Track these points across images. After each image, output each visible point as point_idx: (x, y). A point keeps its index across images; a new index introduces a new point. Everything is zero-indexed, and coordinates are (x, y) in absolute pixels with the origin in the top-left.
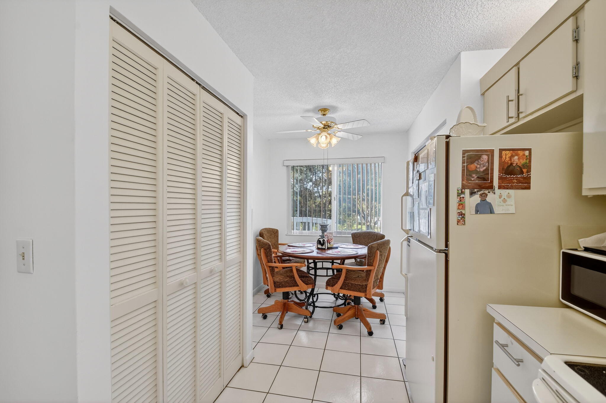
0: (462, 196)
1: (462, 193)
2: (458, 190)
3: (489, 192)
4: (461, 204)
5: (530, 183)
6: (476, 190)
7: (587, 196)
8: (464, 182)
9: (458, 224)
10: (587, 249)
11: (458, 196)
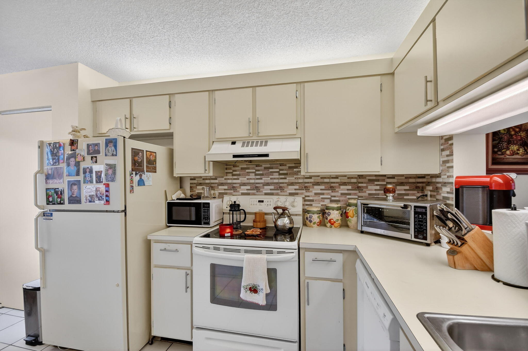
0: (132, 175)
1: (132, 174)
2: (130, 172)
3: (143, 174)
4: (132, 181)
5: (156, 170)
6: (138, 172)
7: (175, 177)
8: (133, 167)
9: (130, 193)
10: (178, 199)
11: (130, 175)
